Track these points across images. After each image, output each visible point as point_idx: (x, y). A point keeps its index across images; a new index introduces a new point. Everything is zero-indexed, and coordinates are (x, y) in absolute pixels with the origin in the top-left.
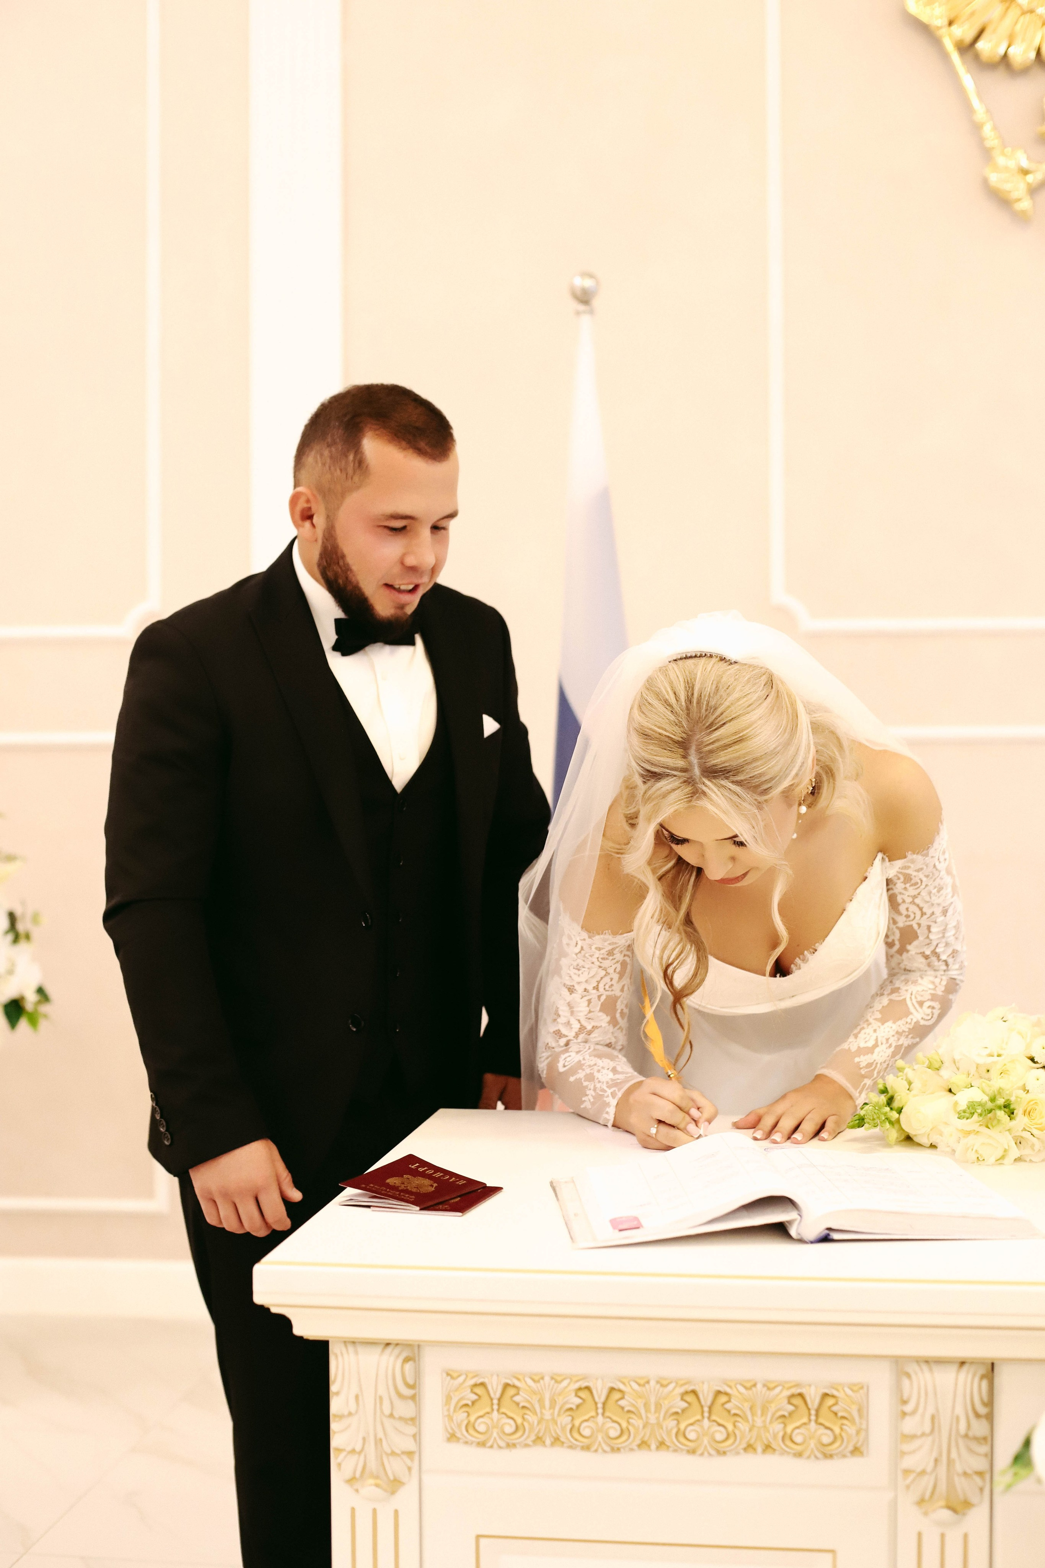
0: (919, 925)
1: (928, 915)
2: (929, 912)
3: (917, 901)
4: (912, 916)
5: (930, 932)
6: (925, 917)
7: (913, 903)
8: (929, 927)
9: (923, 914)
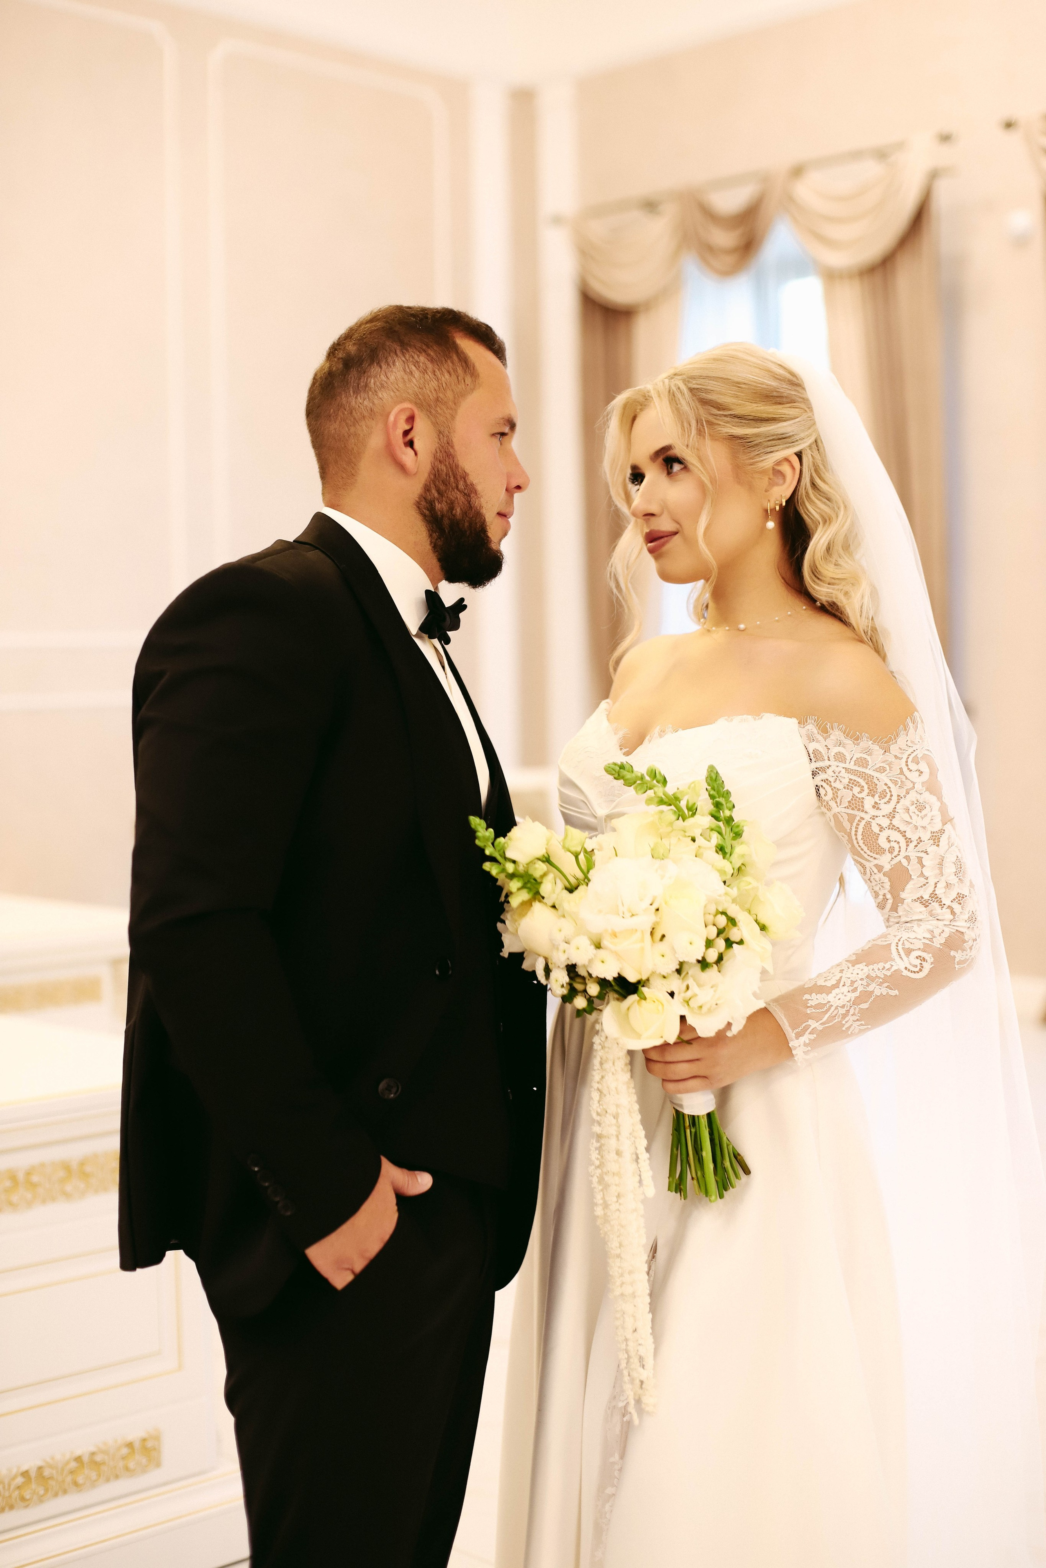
0: (907, 858)
1: (915, 843)
2: (914, 838)
3: (895, 822)
4: (896, 846)
5: (923, 866)
6: (912, 845)
7: (892, 827)
8: (920, 860)
9: (908, 841)
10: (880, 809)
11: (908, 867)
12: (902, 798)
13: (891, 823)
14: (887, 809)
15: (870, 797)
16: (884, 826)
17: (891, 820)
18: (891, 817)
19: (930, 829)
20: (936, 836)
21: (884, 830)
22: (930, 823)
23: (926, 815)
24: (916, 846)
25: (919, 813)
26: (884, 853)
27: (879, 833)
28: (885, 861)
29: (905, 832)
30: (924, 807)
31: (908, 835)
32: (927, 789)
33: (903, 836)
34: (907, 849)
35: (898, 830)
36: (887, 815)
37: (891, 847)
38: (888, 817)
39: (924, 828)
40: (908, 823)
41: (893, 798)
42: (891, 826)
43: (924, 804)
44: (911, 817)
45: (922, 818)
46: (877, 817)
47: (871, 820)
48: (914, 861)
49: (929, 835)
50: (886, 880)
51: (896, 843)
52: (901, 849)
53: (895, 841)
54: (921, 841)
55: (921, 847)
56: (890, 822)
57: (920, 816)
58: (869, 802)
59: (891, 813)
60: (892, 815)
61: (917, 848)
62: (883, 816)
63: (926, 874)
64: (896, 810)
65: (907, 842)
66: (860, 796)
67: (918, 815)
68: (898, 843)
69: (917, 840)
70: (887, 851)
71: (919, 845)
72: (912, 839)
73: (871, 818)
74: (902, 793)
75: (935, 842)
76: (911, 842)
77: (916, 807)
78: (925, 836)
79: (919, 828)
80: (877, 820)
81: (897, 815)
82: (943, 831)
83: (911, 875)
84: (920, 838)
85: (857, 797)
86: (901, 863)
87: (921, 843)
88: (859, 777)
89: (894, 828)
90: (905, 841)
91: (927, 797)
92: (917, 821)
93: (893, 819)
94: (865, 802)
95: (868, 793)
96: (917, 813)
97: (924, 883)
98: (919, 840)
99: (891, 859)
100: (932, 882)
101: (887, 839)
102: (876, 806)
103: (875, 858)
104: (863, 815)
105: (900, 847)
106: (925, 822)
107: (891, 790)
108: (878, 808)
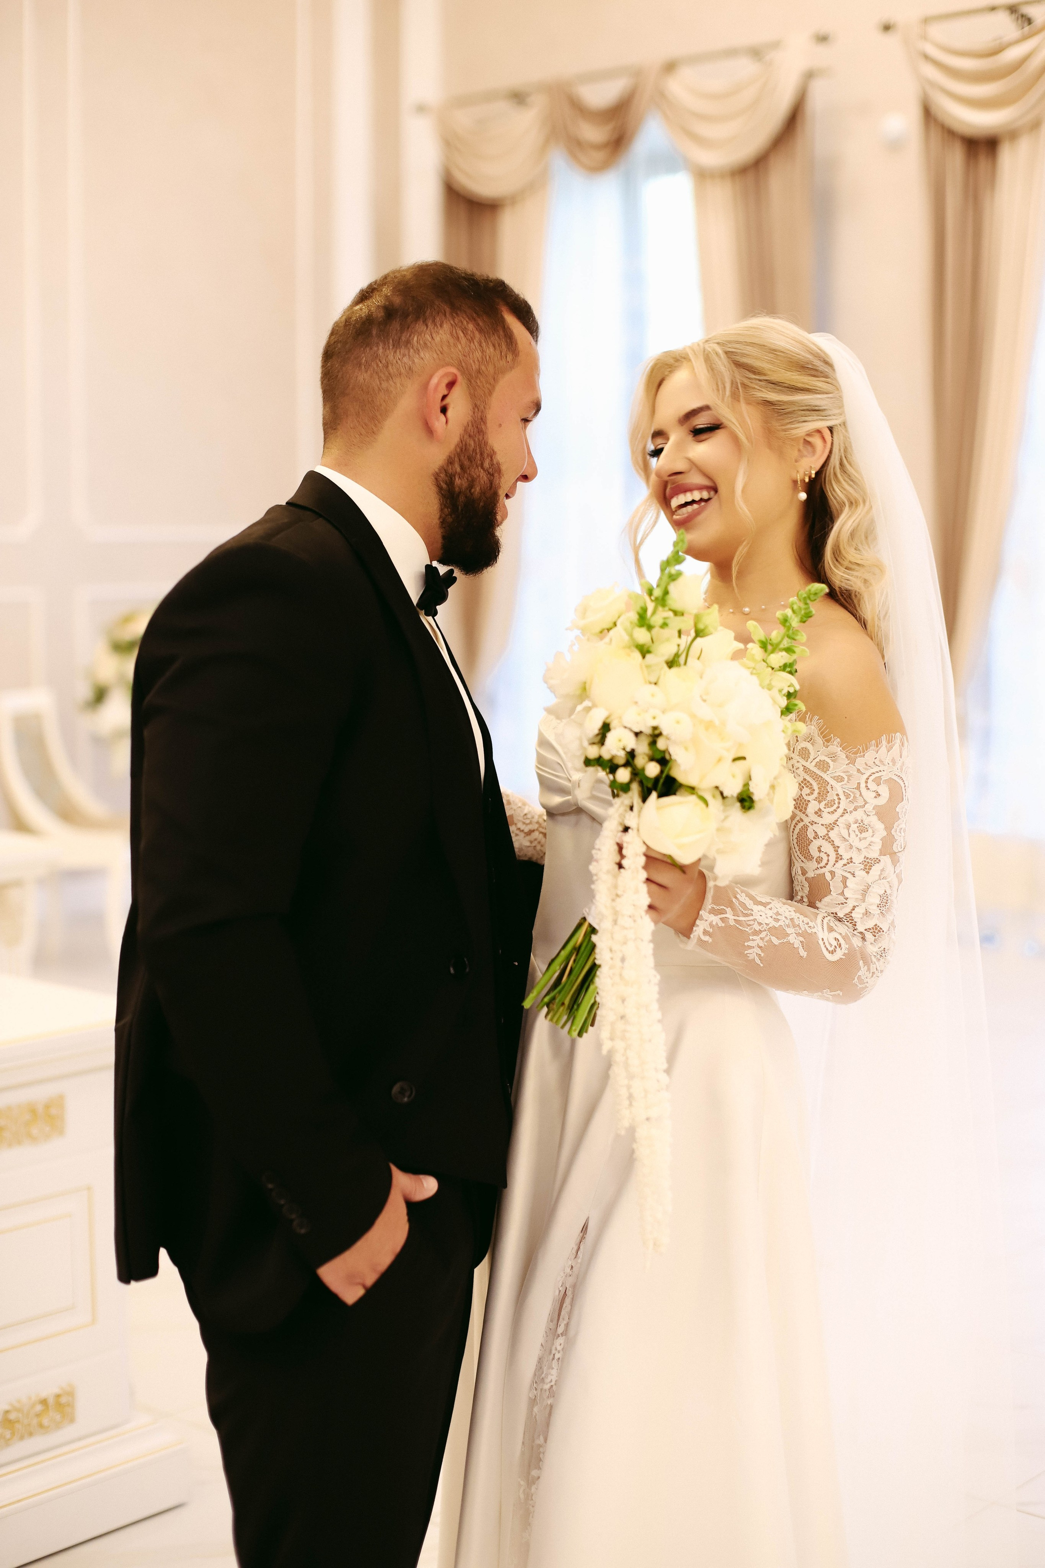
1: (844, 861)
2: (846, 856)
4: (825, 858)
5: (845, 886)
6: (841, 863)
7: (827, 838)
9: (839, 858)
10: (822, 817)
11: (830, 882)
12: (847, 812)
13: (828, 834)
14: (828, 819)
15: (816, 802)
16: (820, 834)
17: (828, 831)
18: (829, 828)
19: (864, 853)
20: (868, 862)
21: (819, 838)
22: (867, 848)
23: (865, 838)
24: (845, 865)
25: (859, 834)
26: (811, 860)
27: (813, 840)
28: (811, 866)
29: (838, 847)
30: (866, 830)
31: (841, 851)
32: (876, 814)
33: (835, 850)
34: (835, 864)
35: (832, 843)
36: (826, 825)
37: (819, 857)
38: (826, 828)
39: (859, 850)
40: (845, 840)
41: (838, 810)
42: (827, 836)
43: (867, 827)
44: (849, 834)
45: (861, 840)
46: (816, 823)
47: (809, 825)
48: (838, 878)
49: (862, 859)
50: (806, 885)
51: (826, 855)
52: (829, 863)
53: (826, 853)
54: (852, 862)
55: (850, 867)
56: (827, 832)
57: (859, 837)
58: (813, 807)
59: (831, 824)
60: (831, 826)
61: (845, 867)
62: (822, 825)
63: (847, 894)
64: (837, 823)
65: (837, 858)
66: (806, 798)
67: (857, 836)
68: (828, 856)
69: (848, 860)
70: (815, 859)
71: (848, 865)
72: (843, 857)
73: (809, 822)
74: (851, 808)
75: (866, 869)
76: (841, 859)
77: (858, 827)
78: (858, 859)
79: (854, 848)
80: (815, 827)
81: (836, 828)
82: (877, 861)
83: (831, 891)
84: (851, 858)
85: (803, 798)
86: (825, 876)
87: (851, 864)
88: (814, 779)
89: (829, 840)
90: (835, 856)
91: (874, 820)
92: (854, 840)
93: (831, 831)
94: (810, 805)
95: (816, 798)
96: (857, 833)
97: (843, 902)
98: (849, 860)
99: (816, 868)
100: (851, 904)
101: (818, 848)
102: (819, 813)
103: (803, 861)
104: (803, 816)
105: (828, 861)
106: (862, 845)
107: (841, 801)
108: (820, 816)
